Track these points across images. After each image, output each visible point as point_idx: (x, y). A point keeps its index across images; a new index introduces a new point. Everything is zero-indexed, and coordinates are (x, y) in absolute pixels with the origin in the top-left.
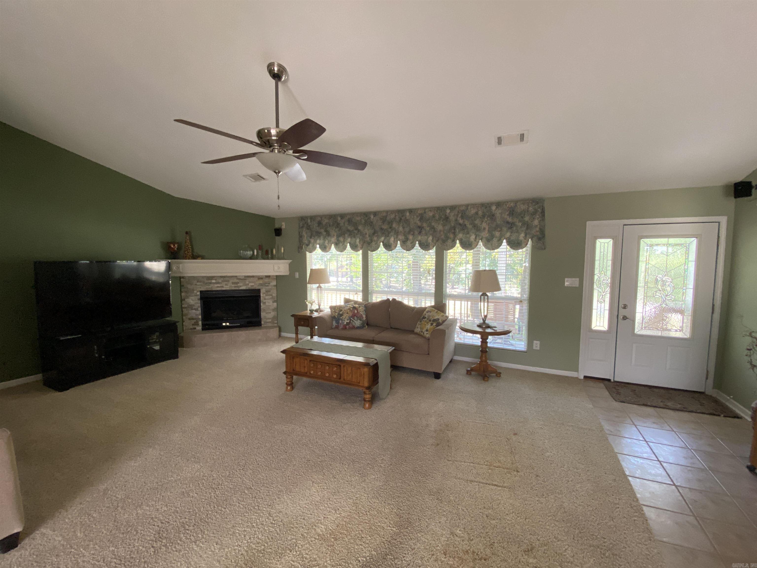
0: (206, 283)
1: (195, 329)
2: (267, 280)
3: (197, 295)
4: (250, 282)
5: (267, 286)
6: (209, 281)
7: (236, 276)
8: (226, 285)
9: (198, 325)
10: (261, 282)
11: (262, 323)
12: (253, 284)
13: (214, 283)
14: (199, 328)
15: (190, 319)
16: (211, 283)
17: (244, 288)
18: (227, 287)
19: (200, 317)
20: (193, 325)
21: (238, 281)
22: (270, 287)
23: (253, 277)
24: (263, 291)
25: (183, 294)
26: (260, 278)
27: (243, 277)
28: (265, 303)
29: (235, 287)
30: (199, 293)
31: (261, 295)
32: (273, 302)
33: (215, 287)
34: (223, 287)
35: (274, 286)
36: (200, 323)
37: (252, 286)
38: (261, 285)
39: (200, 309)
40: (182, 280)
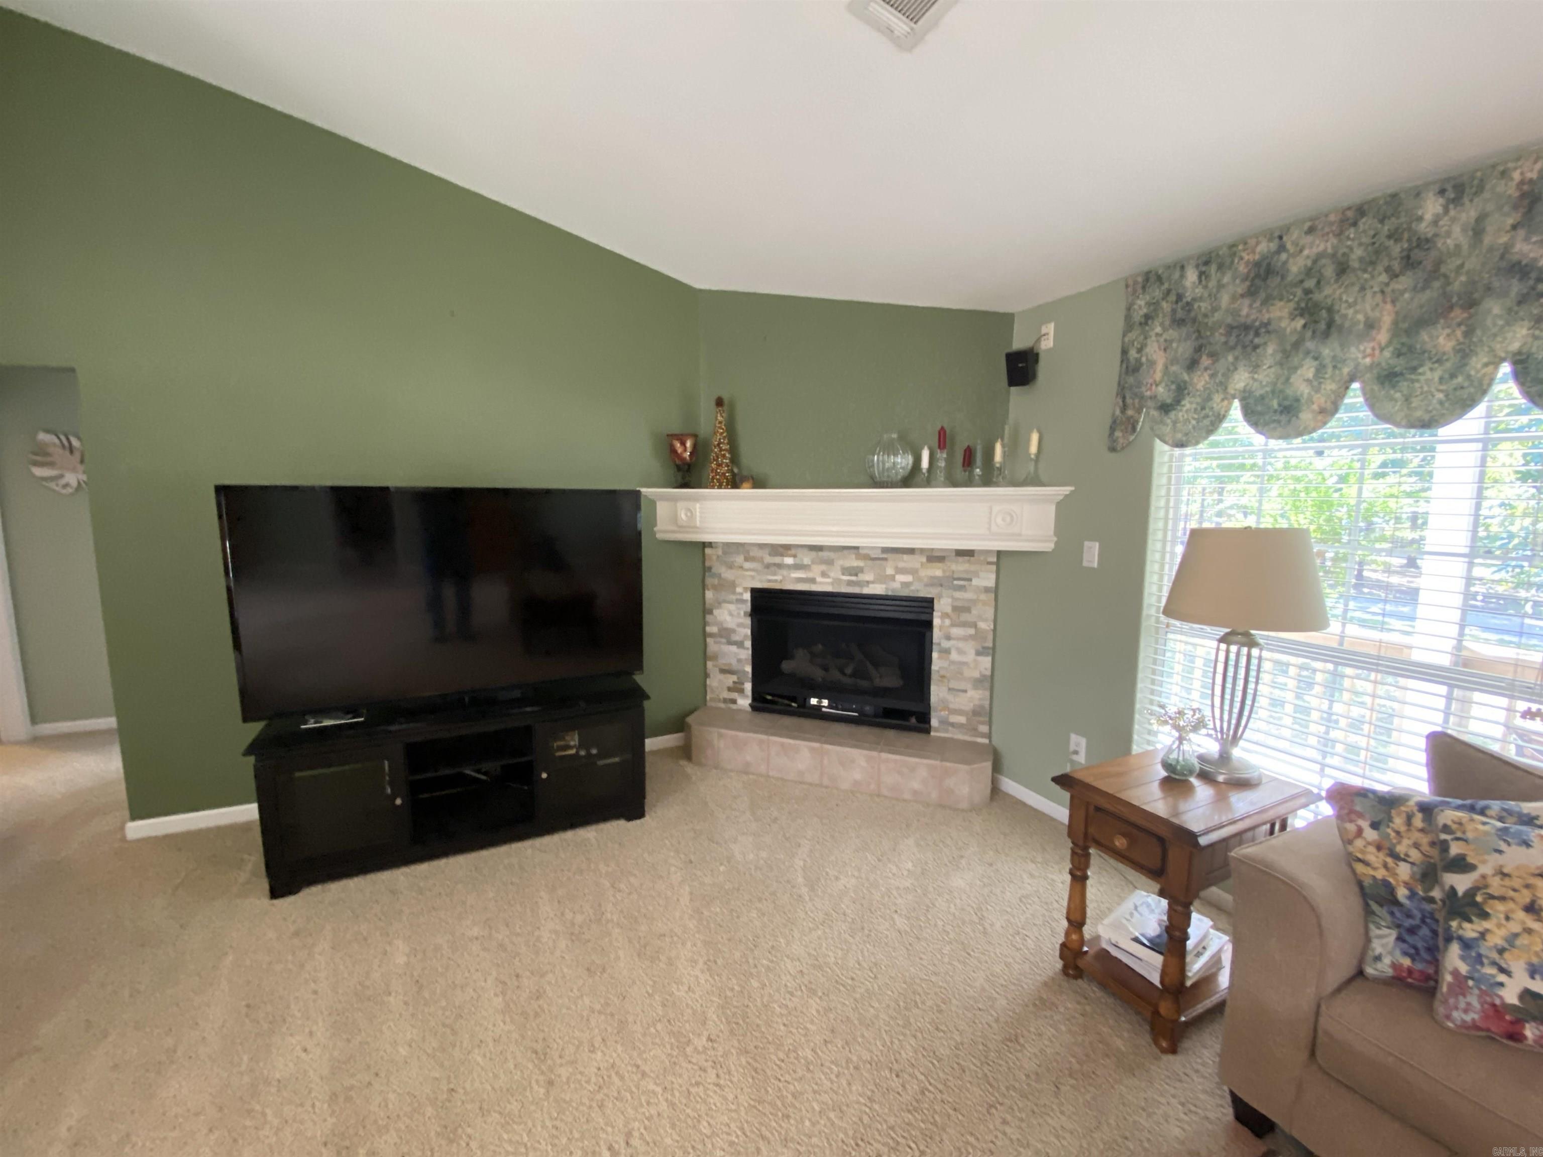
0: (768, 566)
1: (734, 701)
2: (960, 567)
3: (743, 601)
4: (900, 571)
5: (962, 588)
6: (777, 560)
7: (857, 548)
8: (824, 574)
9: (741, 691)
10: (937, 571)
11: (934, 722)
12: (908, 578)
13: (789, 567)
14: (745, 702)
16: (780, 566)
17: (877, 589)
18: (826, 582)
19: (749, 669)
20: (730, 689)
21: (861, 563)
22: (968, 595)
23: (911, 551)
24: (942, 607)
25: (709, 594)
26: (935, 557)
27: (875, 553)
28: (947, 651)
29: (850, 583)
30: (747, 596)
31: (937, 622)
32: (978, 653)
33: (793, 581)
34: (813, 581)
35: (987, 590)
36: (748, 687)
37: (906, 585)
38: (937, 582)
39: (748, 644)
40: (708, 551)
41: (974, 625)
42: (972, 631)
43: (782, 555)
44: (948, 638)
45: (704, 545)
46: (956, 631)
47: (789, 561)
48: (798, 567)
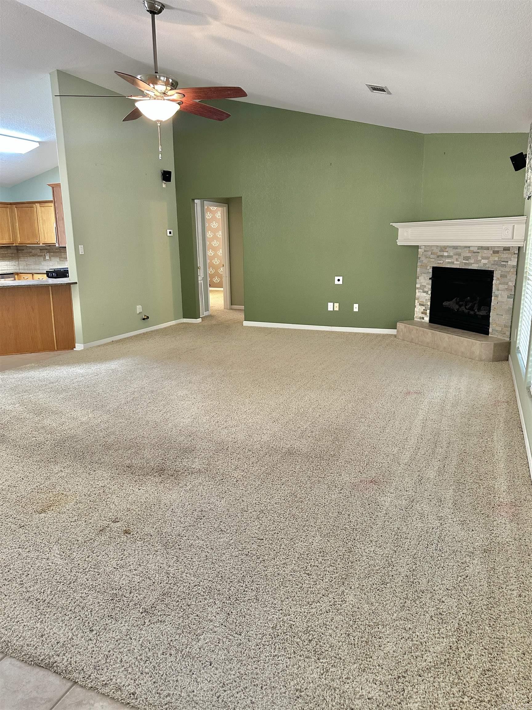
0: (438, 257)
1: (423, 318)
2: (505, 255)
3: (429, 272)
4: (483, 258)
5: (505, 266)
6: (441, 254)
7: (469, 247)
8: (457, 260)
9: (426, 314)
10: (497, 258)
11: (490, 330)
12: (486, 261)
13: (445, 257)
14: (427, 319)
15: (420, 305)
16: (442, 256)
17: (475, 267)
18: (457, 264)
19: (429, 304)
20: (422, 313)
21: (470, 254)
22: (507, 269)
23: (487, 248)
24: (496, 275)
25: (418, 270)
26: (496, 251)
27: (475, 250)
28: (497, 296)
29: (465, 264)
30: (431, 271)
31: (494, 282)
32: (508, 297)
33: (446, 263)
34: (453, 263)
35: (513, 267)
36: (428, 311)
37: (485, 264)
38: (496, 263)
39: (430, 292)
40: (419, 250)
41: (508, 284)
42: (506, 286)
43: (443, 251)
44: (498, 290)
45: (418, 247)
46: (501, 287)
47: (446, 254)
48: (449, 257)
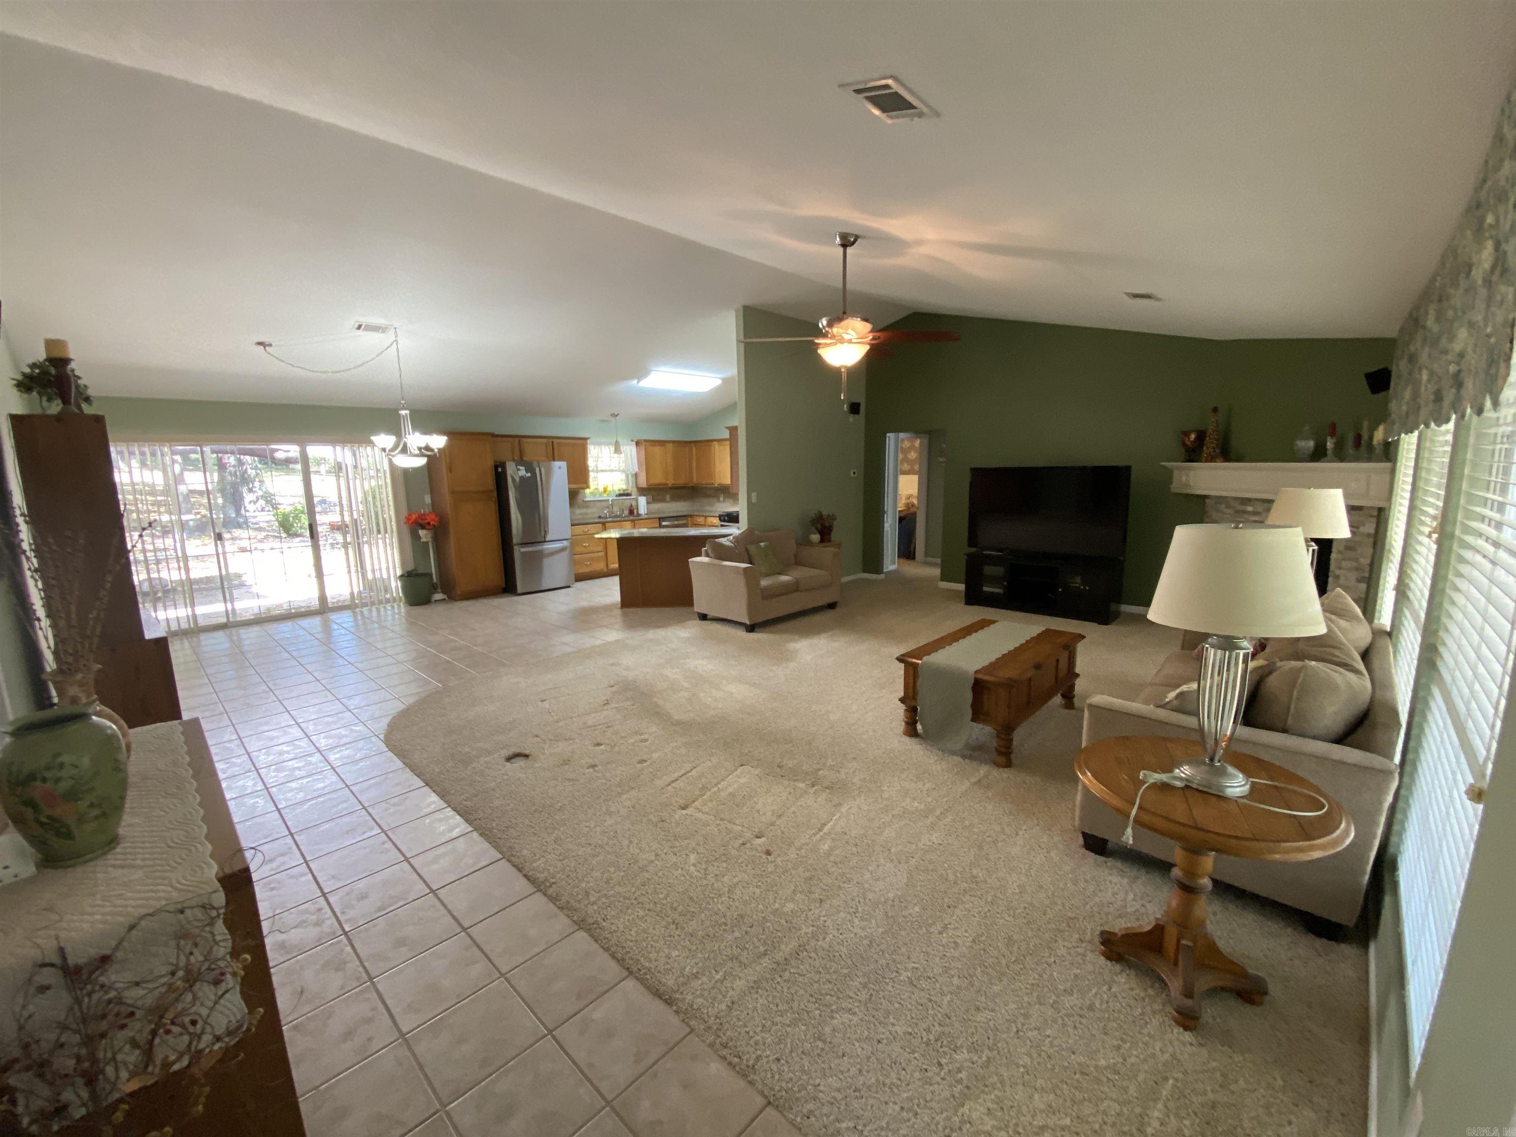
2: (1353, 518)
22: (1357, 539)
31: (1334, 558)
35: (1369, 535)
40: (1207, 500)
41: (1356, 560)
42: (1355, 564)
43: (1246, 505)
44: (1340, 568)
45: (1205, 497)
46: (1345, 564)
47: (1250, 509)
48: (1254, 513)
